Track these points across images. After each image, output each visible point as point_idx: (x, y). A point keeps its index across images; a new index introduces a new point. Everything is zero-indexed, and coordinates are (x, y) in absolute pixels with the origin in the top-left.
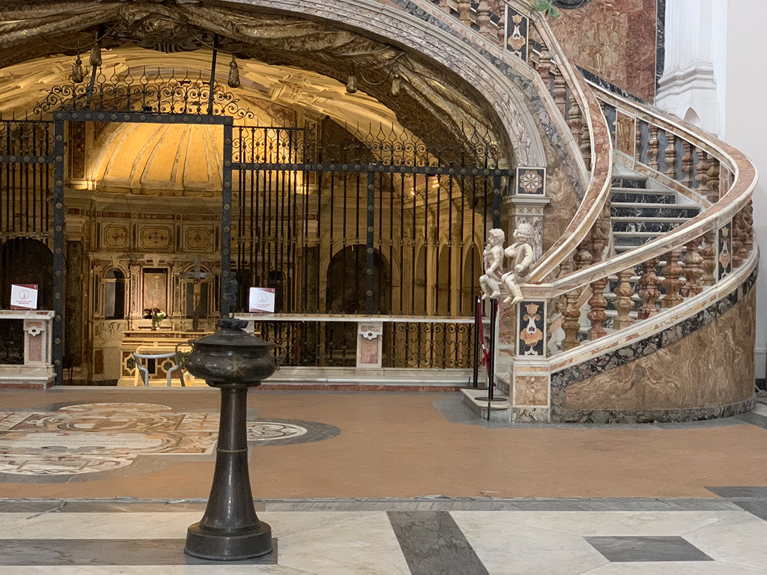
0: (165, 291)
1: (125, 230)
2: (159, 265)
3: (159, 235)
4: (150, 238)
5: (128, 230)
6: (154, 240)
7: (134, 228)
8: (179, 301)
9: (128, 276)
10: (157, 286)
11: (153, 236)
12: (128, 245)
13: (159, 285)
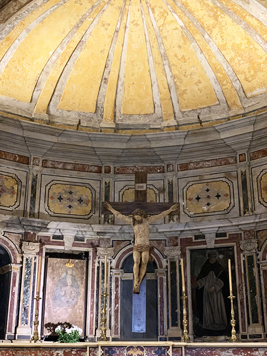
0: (83, 290)
1: (18, 182)
2: (74, 245)
3: (76, 197)
4: (60, 199)
5: (24, 183)
6: (67, 203)
7: (34, 180)
8: (108, 309)
9: (19, 260)
10: (69, 281)
11: (65, 196)
12: (21, 208)
13: (74, 280)
